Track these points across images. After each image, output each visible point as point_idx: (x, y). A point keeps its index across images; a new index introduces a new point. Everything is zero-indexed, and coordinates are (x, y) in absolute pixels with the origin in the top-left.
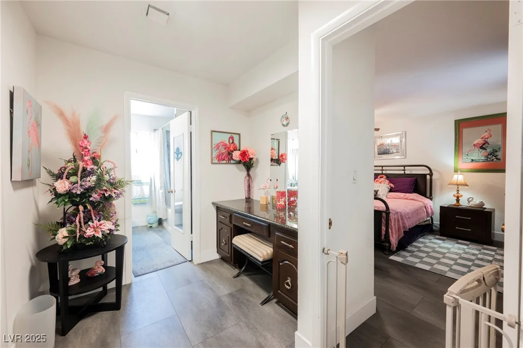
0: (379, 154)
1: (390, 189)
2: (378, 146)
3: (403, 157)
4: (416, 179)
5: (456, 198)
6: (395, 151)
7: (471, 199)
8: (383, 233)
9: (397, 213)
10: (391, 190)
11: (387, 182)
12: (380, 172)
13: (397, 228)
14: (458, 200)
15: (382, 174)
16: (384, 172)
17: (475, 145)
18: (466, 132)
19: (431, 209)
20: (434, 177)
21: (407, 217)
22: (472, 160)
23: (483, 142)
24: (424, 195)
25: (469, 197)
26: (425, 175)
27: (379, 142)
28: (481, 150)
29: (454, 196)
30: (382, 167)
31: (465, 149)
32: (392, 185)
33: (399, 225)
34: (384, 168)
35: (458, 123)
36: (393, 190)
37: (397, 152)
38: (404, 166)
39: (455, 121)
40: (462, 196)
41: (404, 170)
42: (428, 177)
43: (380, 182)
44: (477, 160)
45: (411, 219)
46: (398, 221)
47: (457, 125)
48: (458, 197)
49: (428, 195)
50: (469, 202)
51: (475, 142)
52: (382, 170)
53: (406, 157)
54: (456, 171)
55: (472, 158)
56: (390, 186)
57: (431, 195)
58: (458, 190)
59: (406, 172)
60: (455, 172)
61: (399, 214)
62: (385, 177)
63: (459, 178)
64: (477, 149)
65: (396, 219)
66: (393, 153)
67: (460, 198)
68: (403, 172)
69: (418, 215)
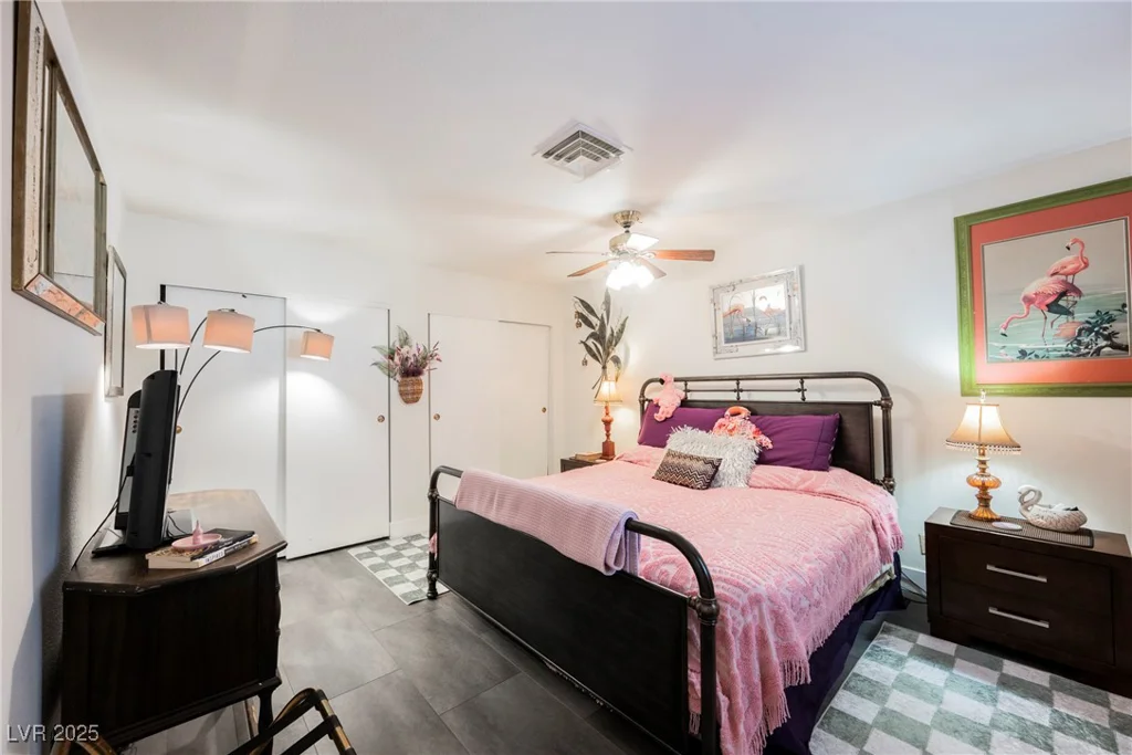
0: (728, 341)
1: (760, 454)
2: (725, 316)
3: (798, 348)
4: (840, 420)
5: (977, 491)
6: (772, 330)
7: (1032, 495)
8: (695, 707)
9: (756, 601)
10: (763, 459)
11: (751, 428)
12: (733, 396)
13: (757, 679)
14: (984, 500)
15: (738, 402)
16: (744, 396)
17: (1029, 301)
18: (995, 254)
19: (893, 527)
20: (894, 413)
21: (805, 603)
22: (1023, 353)
23: (1059, 288)
24: (869, 475)
25: (1023, 487)
26: (868, 406)
27: (728, 302)
28: (1051, 316)
29: (970, 481)
30: (738, 380)
31: (996, 315)
32: (767, 442)
33: (764, 663)
34: (743, 384)
35: (965, 227)
36: (769, 456)
37: (779, 333)
38: (802, 378)
39: (957, 220)
40: (997, 484)
41: (802, 390)
42: (877, 412)
43: (731, 431)
44: (1041, 353)
45: (823, 605)
46: (763, 642)
47: (964, 236)
48: (984, 488)
49: (880, 474)
50: (1025, 505)
51: (1030, 290)
52: (739, 390)
53: (805, 350)
54: (969, 391)
55: (1023, 346)
56: (760, 445)
57: (889, 474)
58: (983, 462)
59: (809, 398)
60: (964, 394)
61: (765, 605)
62: (745, 412)
63: (985, 418)
64: (1037, 314)
65: (753, 634)
66: (766, 337)
67: (991, 492)
68: (797, 397)
69: (849, 572)
